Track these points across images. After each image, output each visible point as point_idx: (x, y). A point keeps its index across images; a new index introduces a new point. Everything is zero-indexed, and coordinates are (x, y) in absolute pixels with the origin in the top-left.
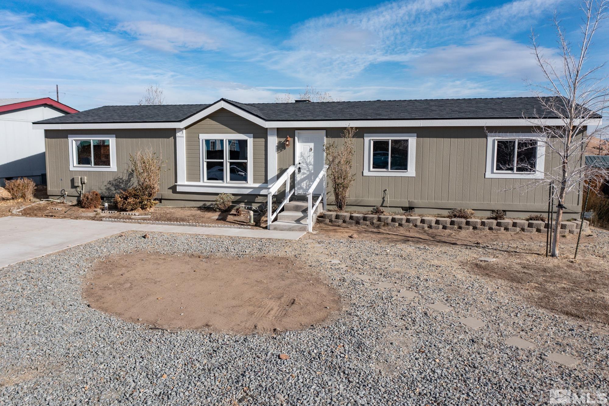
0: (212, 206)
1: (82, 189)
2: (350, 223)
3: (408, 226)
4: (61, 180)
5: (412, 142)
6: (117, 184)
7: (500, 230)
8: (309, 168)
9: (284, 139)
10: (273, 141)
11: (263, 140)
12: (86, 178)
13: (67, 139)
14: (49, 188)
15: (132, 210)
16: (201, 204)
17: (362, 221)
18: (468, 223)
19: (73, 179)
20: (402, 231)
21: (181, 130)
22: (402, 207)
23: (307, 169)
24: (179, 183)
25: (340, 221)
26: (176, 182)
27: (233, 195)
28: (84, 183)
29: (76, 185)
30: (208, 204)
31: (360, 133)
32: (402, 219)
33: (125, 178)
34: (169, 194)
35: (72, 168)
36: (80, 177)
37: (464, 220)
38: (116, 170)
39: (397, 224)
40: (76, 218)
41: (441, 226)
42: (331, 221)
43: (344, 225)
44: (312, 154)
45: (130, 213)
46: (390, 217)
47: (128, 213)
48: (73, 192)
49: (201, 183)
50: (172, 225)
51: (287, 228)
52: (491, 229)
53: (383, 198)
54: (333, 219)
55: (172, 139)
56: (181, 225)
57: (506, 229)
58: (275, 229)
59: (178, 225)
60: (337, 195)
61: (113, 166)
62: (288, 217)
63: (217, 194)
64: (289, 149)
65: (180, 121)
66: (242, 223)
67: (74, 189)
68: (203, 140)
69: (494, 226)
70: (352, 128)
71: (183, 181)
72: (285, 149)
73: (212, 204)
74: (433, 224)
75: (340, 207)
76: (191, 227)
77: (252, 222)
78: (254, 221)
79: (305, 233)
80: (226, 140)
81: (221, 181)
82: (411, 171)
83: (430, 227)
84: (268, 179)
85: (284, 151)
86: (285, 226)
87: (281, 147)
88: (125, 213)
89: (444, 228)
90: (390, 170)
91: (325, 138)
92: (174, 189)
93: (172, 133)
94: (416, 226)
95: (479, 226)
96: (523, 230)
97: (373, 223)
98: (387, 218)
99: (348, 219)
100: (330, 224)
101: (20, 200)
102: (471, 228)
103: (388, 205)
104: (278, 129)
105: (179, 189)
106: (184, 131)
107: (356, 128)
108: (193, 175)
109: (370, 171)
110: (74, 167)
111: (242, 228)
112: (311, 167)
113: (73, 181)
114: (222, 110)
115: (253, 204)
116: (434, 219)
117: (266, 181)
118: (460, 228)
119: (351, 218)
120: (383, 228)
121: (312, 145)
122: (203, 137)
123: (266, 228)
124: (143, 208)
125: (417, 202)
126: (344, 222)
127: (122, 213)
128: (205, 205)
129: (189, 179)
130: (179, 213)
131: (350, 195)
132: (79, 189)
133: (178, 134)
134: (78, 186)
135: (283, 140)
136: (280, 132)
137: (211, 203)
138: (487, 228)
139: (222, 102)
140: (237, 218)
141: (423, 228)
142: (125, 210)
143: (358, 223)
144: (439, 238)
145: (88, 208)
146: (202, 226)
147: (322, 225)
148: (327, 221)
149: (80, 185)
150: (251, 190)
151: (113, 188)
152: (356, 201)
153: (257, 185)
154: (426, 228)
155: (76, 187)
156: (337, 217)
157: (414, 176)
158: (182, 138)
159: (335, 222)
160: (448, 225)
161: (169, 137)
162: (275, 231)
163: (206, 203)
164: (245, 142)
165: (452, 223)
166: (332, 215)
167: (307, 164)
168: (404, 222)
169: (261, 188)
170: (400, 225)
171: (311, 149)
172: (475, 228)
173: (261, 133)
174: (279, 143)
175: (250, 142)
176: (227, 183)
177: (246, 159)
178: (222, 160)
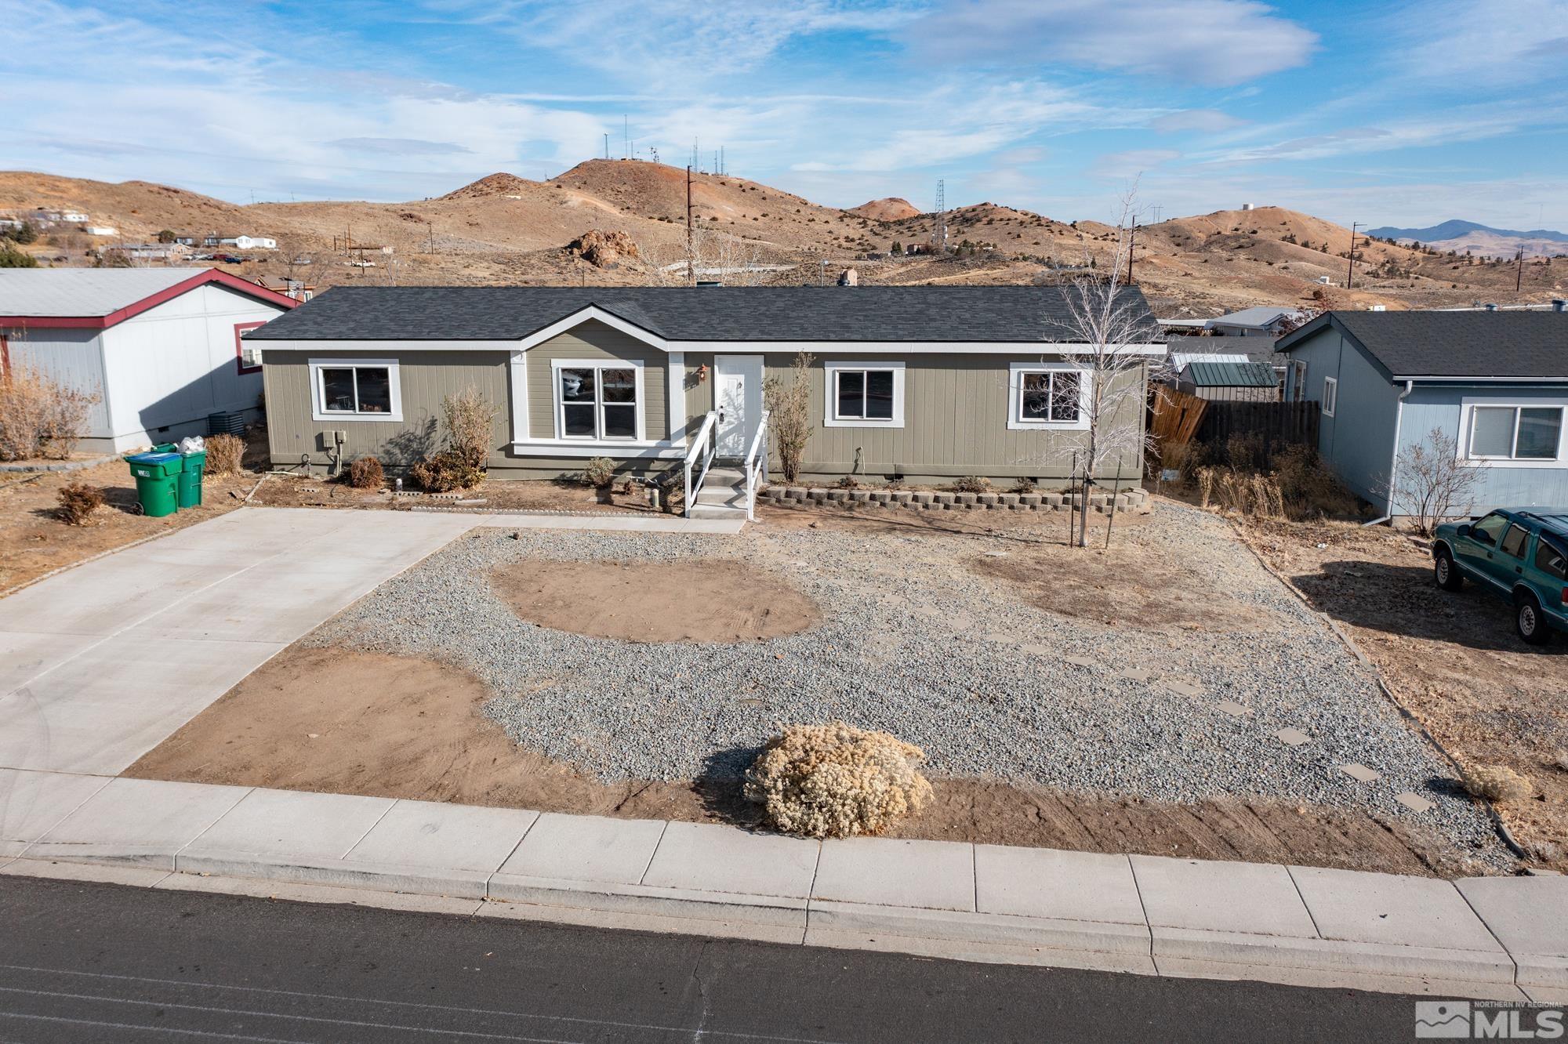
0: (575, 478)
1: (339, 453)
2: (809, 504)
3: (894, 505)
4: (297, 436)
5: (899, 374)
6: (405, 442)
7: (1024, 509)
8: (737, 415)
9: (697, 369)
10: (678, 372)
11: (661, 369)
12: (345, 432)
13: (304, 366)
14: (273, 452)
15: (449, 489)
16: (556, 475)
17: (825, 500)
18: (979, 500)
19: (322, 434)
20: (885, 514)
21: (519, 352)
22: (885, 475)
23: (735, 416)
24: (517, 441)
25: (793, 501)
26: (512, 437)
27: (615, 459)
28: (342, 442)
29: (327, 445)
30: (569, 474)
31: (819, 360)
32: (884, 497)
33: (420, 432)
34: (500, 458)
35: (317, 417)
36: (334, 432)
37: (974, 496)
38: (402, 420)
39: (878, 504)
41: (941, 506)
42: (779, 501)
43: (799, 506)
44: (742, 390)
45: (449, 495)
46: (868, 494)
47: (444, 495)
48: (321, 457)
49: (556, 441)
50: (531, 514)
51: (716, 514)
52: (1011, 507)
53: (856, 461)
54: (782, 498)
55: (502, 367)
56: (546, 514)
57: (1033, 507)
58: (698, 516)
59: (542, 515)
60: (785, 459)
61: (396, 413)
62: (712, 497)
63: (588, 458)
64: (704, 386)
65: (520, 339)
66: (640, 508)
67: (322, 454)
68: (558, 369)
69: (1016, 504)
70: (806, 354)
71: (524, 438)
72: (698, 384)
73: (576, 475)
74: (931, 502)
75: (790, 477)
76: (563, 518)
77: (657, 505)
78: (660, 505)
79: (745, 522)
80: (598, 370)
81: (590, 437)
82: (898, 418)
83: (926, 506)
84: (672, 431)
85: (696, 388)
86: (713, 512)
87: (691, 381)
88: (439, 495)
89: (947, 507)
90: (865, 418)
91: (763, 366)
92: (508, 450)
93: (504, 357)
94: (905, 505)
95: (995, 504)
96: (1056, 508)
97: (843, 503)
98: (864, 495)
99: (804, 497)
100: (777, 504)
101: (226, 474)
102: (985, 506)
103: (864, 472)
104: (687, 354)
105: (517, 451)
106: (525, 354)
107: (814, 354)
108: (542, 426)
109: (835, 420)
110: (321, 413)
111: (645, 517)
112: (741, 412)
113: (320, 438)
114: (593, 321)
115: (646, 473)
116: (931, 495)
117: (668, 437)
118: (969, 507)
119: (809, 495)
120: (858, 510)
121: (741, 378)
122: (558, 364)
123: (683, 515)
124: (465, 486)
125: (907, 466)
126: (799, 501)
127: (434, 495)
128: (563, 475)
129: (534, 434)
130: (529, 493)
131: (805, 458)
132: (331, 453)
133: (514, 360)
134: (331, 448)
135: (694, 370)
136: (689, 358)
137: (572, 473)
138: (1006, 506)
139: (592, 308)
140: (626, 499)
141: (916, 509)
142: (438, 491)
143: (819, 503)
144: (938, 524)
145: (364, 487)
146: (582, 515)
147: (765, 507)
148: (773, 501)
149: (335, 445)
150: (644, 451)
151: (397, 451)
152: (813, 467)
153: (653, 443)
154: (921, 509)
155: (327, 449)
156: (788, 494)
157: (903, 426)
158: (520, 368)
159: (785, 502)
160: (952, 503)
161: (496, 364)
162: (699, 520)
163: (566, 472)
164: (631, 374)
165: (958, 500)
166: (780, 492)
167: (736, 409)
168: (888, 500)
169: (659, 448)
170: (883, 504)
171: (740, 384)
172: (989, 507)
173: (657, 359)
174: (689, 374)
175: (640, 372)
176: (601, 439)
177: (634, 401)
178: (593, 403)
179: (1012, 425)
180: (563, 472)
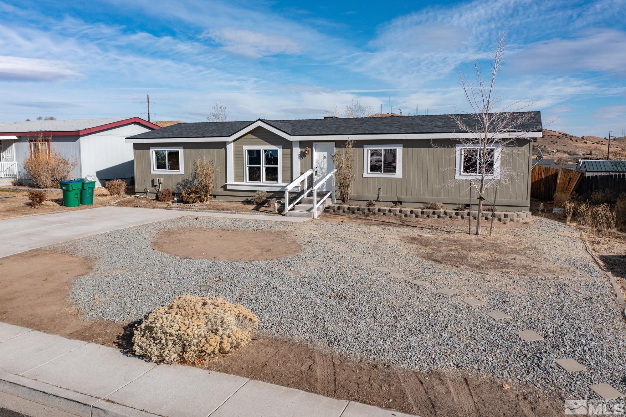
0: (252, 201)
1: (160, 188)
2: (348, 213)
3: (390, 214)
4: (145, 181)
5: (399, 151)
6: (185, 184)
7: (457, 218)
8: (322, 171)
9: (305, 149)
10: (297, 151)
11: (290, 150)
12: (162, 179)
13: (149, 150)
14: (136, 187)
15: (193, 203)
16: (244, 199)
18: (434, 213)
19: (153, 180)
20: (385, 219)
21: (230, 143)
22: (393, 202)
23: (321, 172)
24: (228, 183)
25: (341, 211)
26: (226, 182)
27: (267, 192)
28: (161, 183)
29: (155, 184)
30: (250, 199)
31: (359, 144)
32: (385, 210)
33: (190, 179)
34: (221, 191)
35: (152, 172)
36: (158, 179)
37: (431, 211)
38: (184, 174)
39: (382, 214)
40: (154, 208)
41: (414, 215)
42: (334, 211)
43: (343, 214)
44: (325, 160)
45: (192, 205)
46: (377, 209)
47: (190, 205)
48: (153, 190)
49: (244, 183)
50: (219, 212)
51: (299, 215)
52: (451, 217)
53: (378, 194)
54: (336, 210)
55: (223, 149)
56: (225, 213)
57: (463, 218)
58: (290, 216)
59: (223, 213)
60: (341, 192)
61: (182, 171)
62: (302, 207)
63: (255, 191)
64: (308, 157)
65: (229, 136)
66: (269, 212)
67: (154, 188)
68: (246, 150)
69: (454, 215)
70: (351, 141)
71: (231, 181)
72: (305, 156)
73: (252, 199)
74: (409, 214)
75: (344, 201)
76: (231, 214)
77: (277, 211)
79: (311, 218)
80: (262, 150)
81: (259, 182)
82: (399, 173)
83: (406, 216)
84: (294, 179)
85: (305, 158)
86: (297, 213)
87: (302, 155)
88: (188, 205)
89: (417, 216)
90: (383, 173)
91: (335, 148)
92: (225, 187)
93: (223, 145)
94: (395, 215)
95: (442, 215)
97: (364, 213)
98: (375, 209)
99: (346, 210)
100: (333, 213)
101: (116, 196)
102: (436, 216)
103: (381, 200)
104: (300, 142)
105: (228, 187)
106: (232, 143)
107: (355, 140)
108: (239, 177)
109: (368, 174)
110: (154, 171)
111: (267, 215)
112: (325, 169)
113: (153, 181)
114: (259, 127)
115: (282, 199)
116: (409, 210)
117: (291, 181)
118: (428, 216)
119: (349, 208)
120: (371, 216)
121: (325, 154)
122: (246, 148)
123: (284, 215)
124: (201, 201)
125: (404, 197)
126: (344, 212)
127: (186, 204)
128: (247, 199)
129: (236, 180)
130: (227, 205)
131: (351, 192)
132: (157, 188)
133: (228, 146)
134: (157, 186)
135: (304, 150)
136: (302, 144)
138: (448, 217)
139: (259, 121)
140: (267, 209)
141: (401, 217)
142: (188, 203)
143: (353, 212)
144: (406, 223)
145: (163, 201)
146: (240, 214)
147: (327, 214)
148: (332, 211)
149: (158, 184)
150: (281, 188)
151: (181, 188)
152: (358, 196)
153: (284, 185)
154: (403, 217)
155: (155, 186)
156: (339, 208)
157: (402, 177)
158: (231, 149)
159: (337, 211)
160: (420, 214)
161: (221, 148)
164: (277, 151)
165: (422, 213)
166: (335, 206)
167: (322, 168)
168: (387, 212)
170: (384, 214)
171: (325, 157)
172: (439, 217)
173: (288, 145)
174: (301, 152)
175: (280, 151)
176: (263, 183)
177: (277, 164)
178: (259, 166)
179: (457, 176)
180: (247, 198)
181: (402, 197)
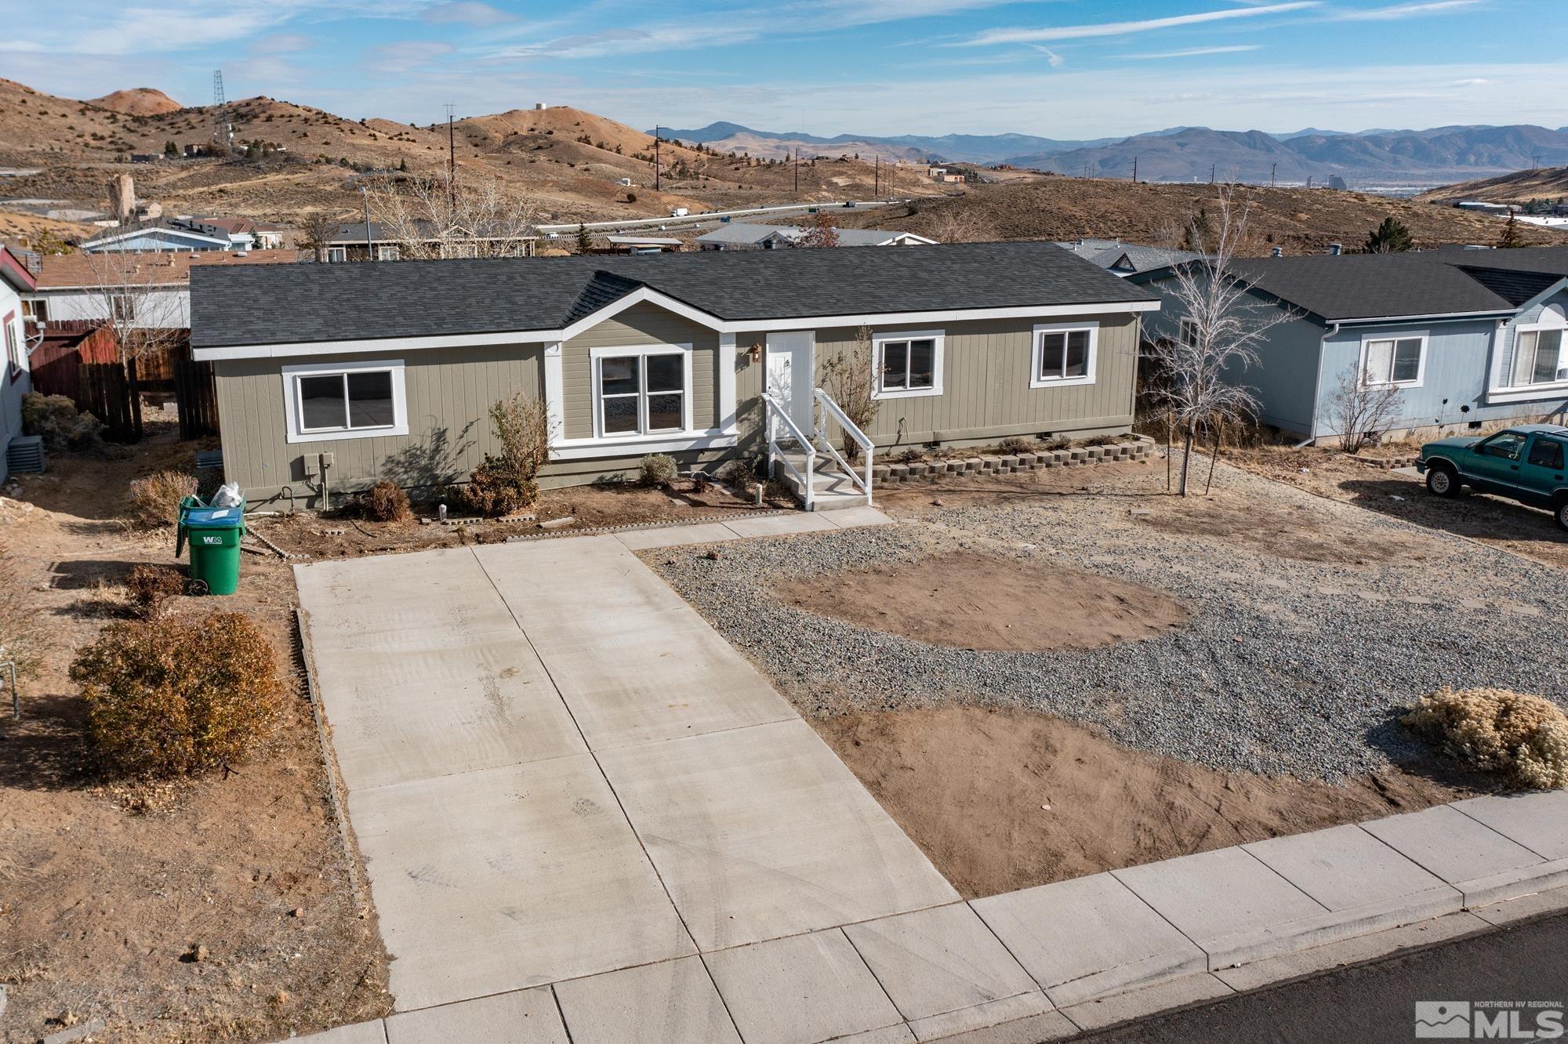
0: (615, 480)
1: (323, 480)
2: (894, 481)
4: (264, 465)
5: (940, 340)
6: (407, 460)
8: (783, 395)
9: (748, 349)
10: (729, 353)
11: (711, 352)
12: (332, 454)
16: (593, 478)
17: (908, 476)
19: (302, 458)
21: (555, 344)
22: (925, 444)
23: (781, 396)
24: (551, 444)
25: (879, 480)
26: (546, 442)
28: (328, 467)
29: (307, 472)
30: (608, 476)
33: (428, 445)
35: (293, 438)
36: (317, 455)
38: (408, 432)
44: (789, 370)
48: (300, 487)
49: (595, 440)
53: (899, 432)
55: (533, 361)
58: (822, 508)
61: (401, 424)
64: (754, 367)
65: (561, 327)
66: (736, 507)
67: (300, 483)
68: (597, 359)
71: (559, 441)
72: (748, 365)
73: (615, 476)
80: (643, 357)
81: (633, 432)
82: (937, 388)
83: (997, 472)
84: (722, 419)
85: (747, 370)
86: (837, 501)
87: (742, 362)
89: (1014, 470)
90: (909, 388)
91: (814, 342)
93: (537, 351)
94: (980, 473)
95: (1053, 462)
103: (906, 442)
104: (739, 335)
105: (553, 456)
106: (563, 345)
108: (576, 426)
109: (881, 392)
110: (300, 434)
112: (787, 393)
113: (298, 465)
114: (645, 303)
115: (692, 466)
116: (997, 459)
117: (717, 423)
121: (788, 356)
122: (600, 353)
125: (945, 432)
126: (884, 480)
128: (601, 478)
129: (570, 435)
132: (313, 481)
133: (548, 352)
134: (313, 476)
135: (744, 350)
136: (741, 338)
137: (612, 474)
138: (1061, 465)
139: (644, 289)
149: (319, 471)
150: (693, 442)
153: (701, 433)
155: (309, 477)
156: (875, 474)
157: (942, 393)
158: (554, 362)
160: (1018, 465)
161: (528, 358)
164: (679, 358)
165: (1023, 462)
167: (780, 389)
169: (710, 438)
170: (960, 474)
171: (788, 362)
172: (1048, 465)
173: (708, 340)
174: (739, 356)
175: (688, 356)
176: (645, 433)
177: (683, 389)
178: (636, 394)
179: (1037, 384)
180: (600, 474)
181: (943, 431)
